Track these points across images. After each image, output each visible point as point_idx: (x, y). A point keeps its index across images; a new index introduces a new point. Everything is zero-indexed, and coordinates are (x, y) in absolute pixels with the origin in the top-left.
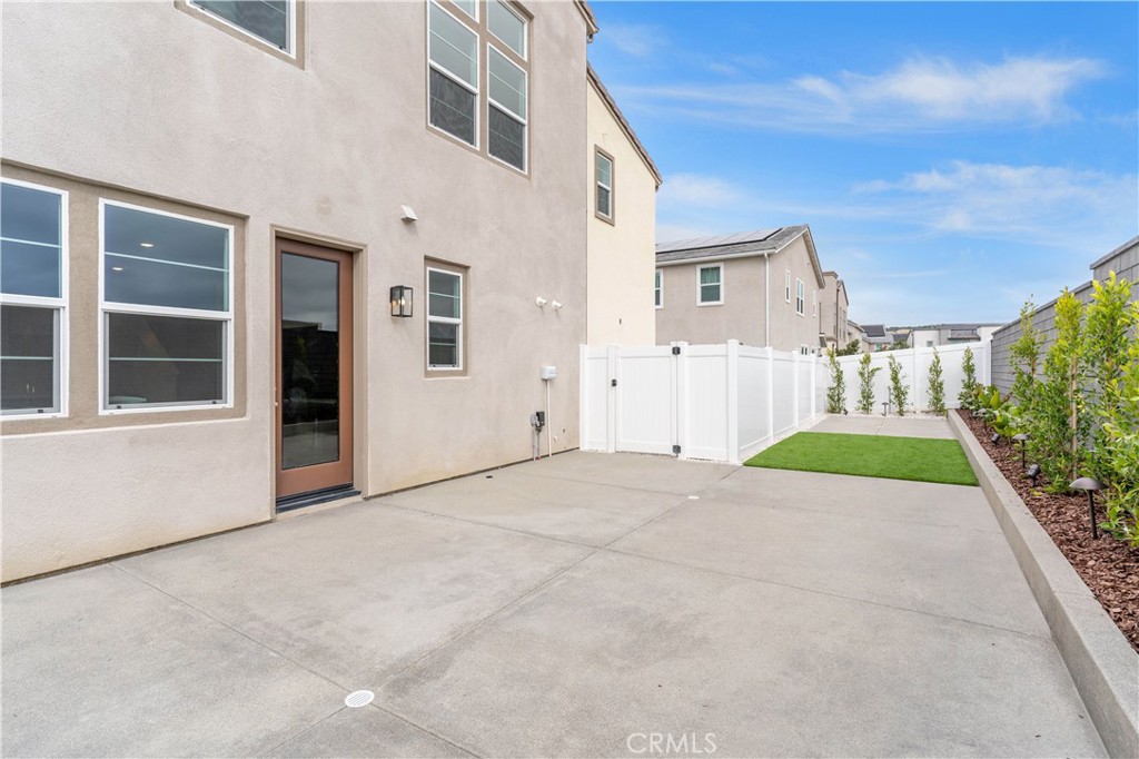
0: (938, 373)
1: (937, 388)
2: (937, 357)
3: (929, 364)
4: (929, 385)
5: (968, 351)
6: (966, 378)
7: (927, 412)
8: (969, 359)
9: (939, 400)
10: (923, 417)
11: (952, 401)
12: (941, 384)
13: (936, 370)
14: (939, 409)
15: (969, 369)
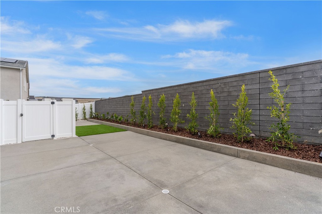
0: (85, 110)
1: (84, 113)
2: (84, 106)
3: (83, 108)
4: (83, 113)
5: (91, 104)
6: (91, 111)
7: (82, 120)
8: (91, 107)
9: (85, 116)
10: (81, 121)
11: (88, 116)
12: (85, 112)
13: (84, 109)
14: (85, 119)
15: (91, 109)
